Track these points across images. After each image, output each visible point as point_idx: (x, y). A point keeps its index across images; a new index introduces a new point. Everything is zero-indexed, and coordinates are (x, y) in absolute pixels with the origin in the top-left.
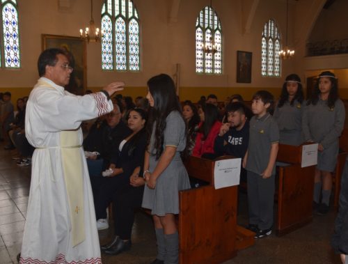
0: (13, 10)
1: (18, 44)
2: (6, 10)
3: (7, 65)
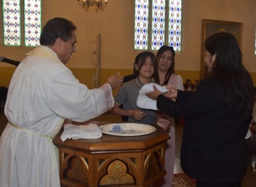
1: (180, 29)
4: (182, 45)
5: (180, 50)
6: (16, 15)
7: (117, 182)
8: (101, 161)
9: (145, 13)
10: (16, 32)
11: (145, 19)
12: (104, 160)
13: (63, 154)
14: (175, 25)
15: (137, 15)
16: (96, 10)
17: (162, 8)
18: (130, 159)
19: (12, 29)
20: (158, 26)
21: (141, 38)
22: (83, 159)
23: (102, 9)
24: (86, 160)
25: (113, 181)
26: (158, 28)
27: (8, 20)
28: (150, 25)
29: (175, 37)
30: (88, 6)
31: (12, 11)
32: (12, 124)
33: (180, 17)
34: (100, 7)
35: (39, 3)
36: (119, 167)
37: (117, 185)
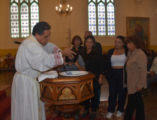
0: (112, 6)
1: (114, 23)
2: (109, 6)
3: (109, 34)
4: (116, 32)
5: (114, 34)
6: (27, 22)
7: (67, 98)
8: (59, 88)
9: (94, 15)
10: (27, 30)
11: (94, 19)
12: (60, 87)
13: (42, 85)
14: (111, 21)
15: (89, 17)
16: (66, 16)
17: (103, 12)
18: (73, 87)
19: (25, 29)
21: (93, 29)
22: (50, 87)
23: (70, 15)
24: (52, 87)
25: (65, 98)
26: (102, 23)
27: (23, 25)
29: (111, 27)
30: (62, 14)
31: (25, 20)
32: (18, 72)
33: (114, 16)
34: (68, 14)
35: (38, 15)
36: (68, 91)
37: (67, 100)
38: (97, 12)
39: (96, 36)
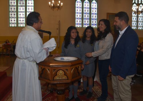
0: (95, 3)
1: (97, 17)
2: (93, 3)
5: (96, 27)
6: (23, 14)
7: (61, 79)
8: (54, 70)
9: (80, 10)
10: (23, 21)
11: (80, 13)
13: (40, 68)
14: (94, 16)
15: (76, 11)
16: (58, 10)
17: (88, 8)
18: (66, 69)
19: (22, 19)
20: (86, 16)
21: (79, 22)
22: (47, 69)
23: (60, 10)
24: (49, 70)
25: (59, 78)
26: (86, 17)
27: (20, 16)
28: (83, 16)
29: (94, 21)
30: (54, 8)
31: (22, 12)
33: (97, 12)
35: (33, 8)
36: (62, 72)
37: (61, 80)
38: (83, 8)
39: (82, 27)
